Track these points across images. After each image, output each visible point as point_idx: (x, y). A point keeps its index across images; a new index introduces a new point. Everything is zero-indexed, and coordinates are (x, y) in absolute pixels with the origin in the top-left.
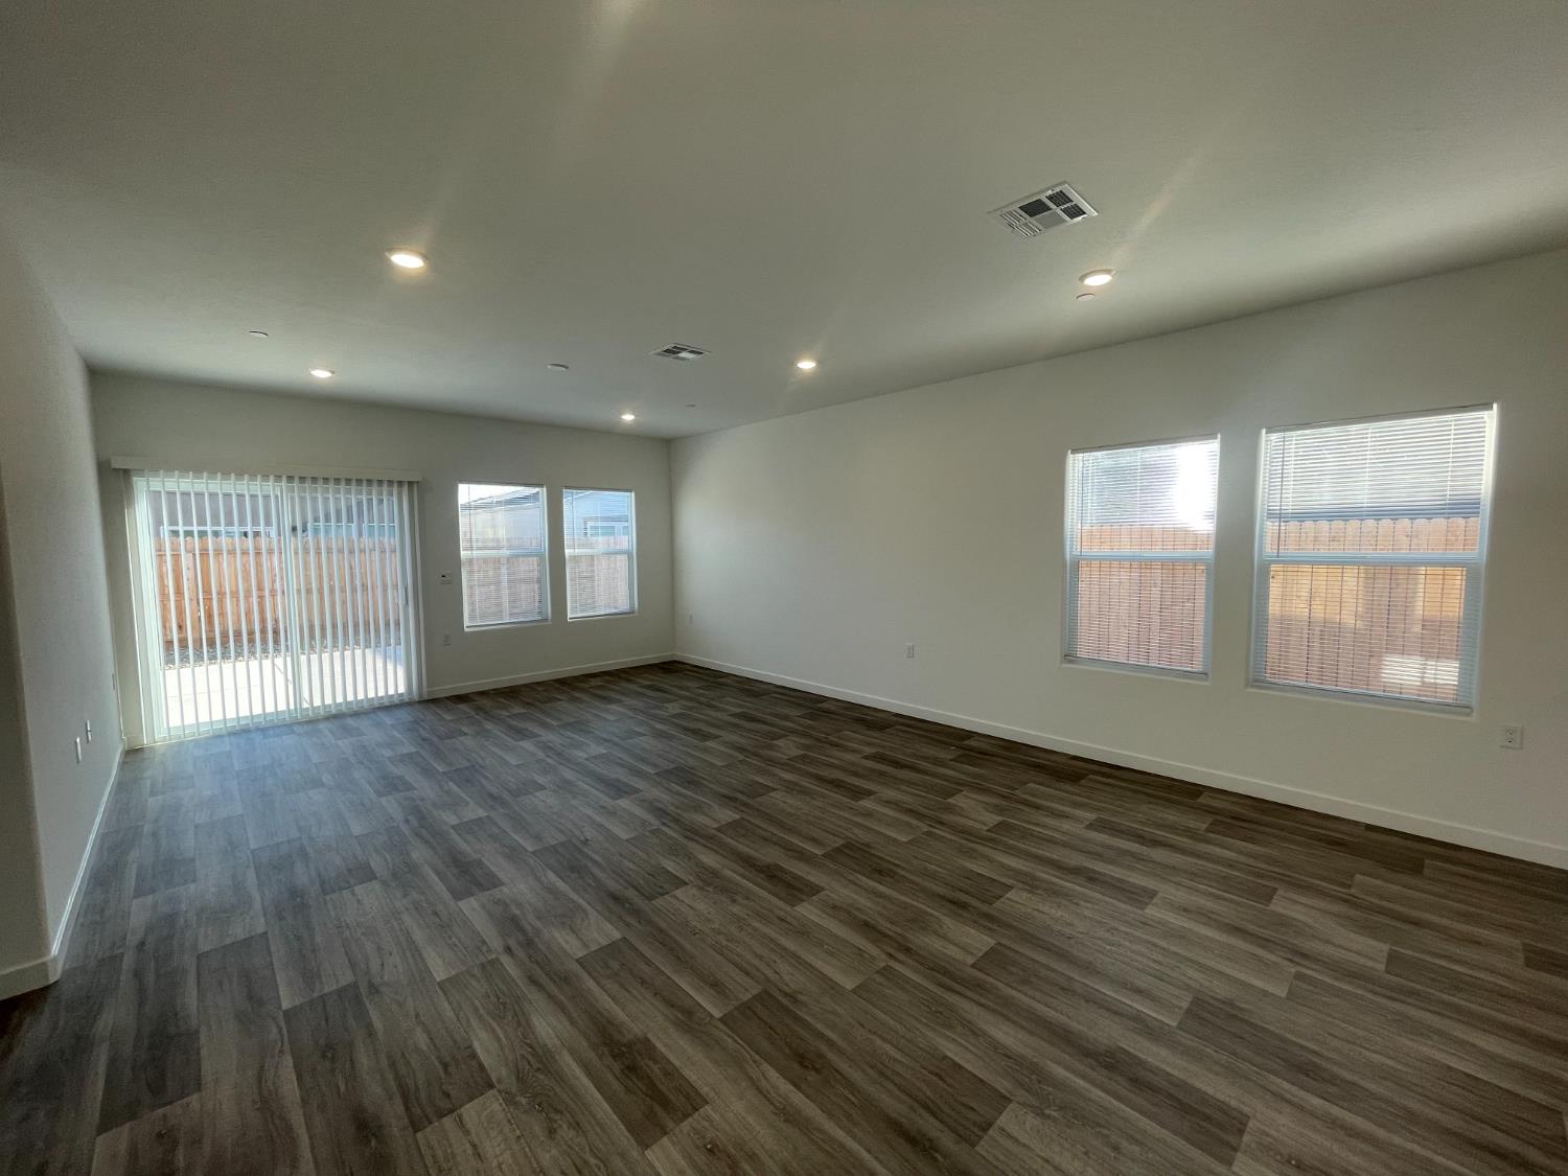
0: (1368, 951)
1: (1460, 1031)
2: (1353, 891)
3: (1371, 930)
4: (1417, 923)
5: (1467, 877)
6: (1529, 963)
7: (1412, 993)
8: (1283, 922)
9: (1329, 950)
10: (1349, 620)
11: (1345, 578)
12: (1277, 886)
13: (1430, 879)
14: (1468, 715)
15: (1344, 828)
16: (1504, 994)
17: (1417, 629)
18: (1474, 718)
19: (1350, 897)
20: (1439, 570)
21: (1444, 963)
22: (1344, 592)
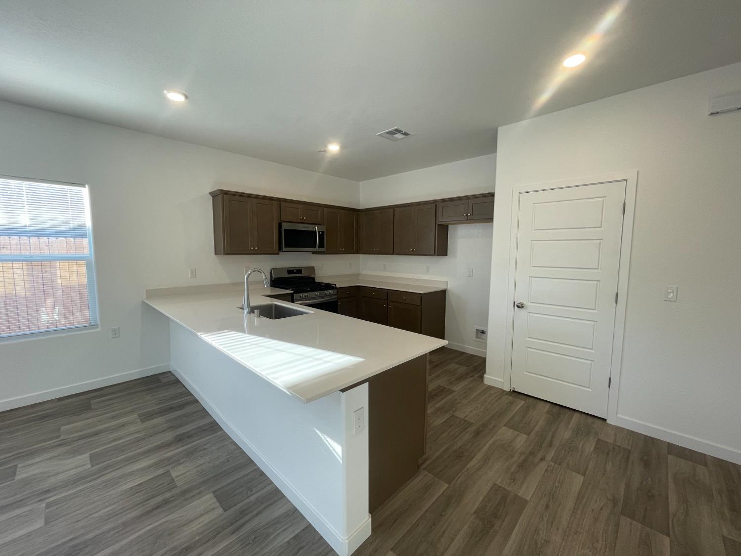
0: (81, 462)
1: (128, 469)
2: (62, 437)
3: (76, 452)
4: (96, 434)
5: (110, 399)
6: (142, 421)
7: (106, 468)
8: (26, 482)
9: (61, 477)
10: (22, 293)
11: (15, 270)
12: (16, 464)
13: (95, 409)
14: (96, 328)
15: (47, 406)
16: (139, 440)
17: (60, 292)
18: (99, 329)
19: (63, 441)
20: (66, 263)
21: (114, 444)
22: (15, 277)
